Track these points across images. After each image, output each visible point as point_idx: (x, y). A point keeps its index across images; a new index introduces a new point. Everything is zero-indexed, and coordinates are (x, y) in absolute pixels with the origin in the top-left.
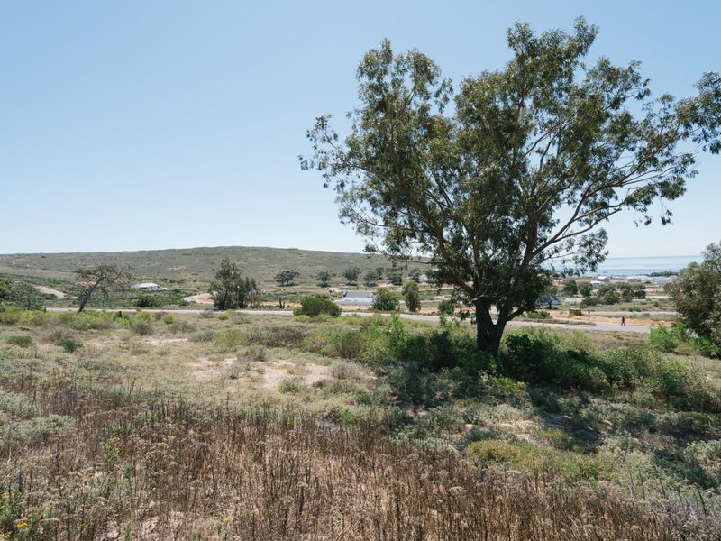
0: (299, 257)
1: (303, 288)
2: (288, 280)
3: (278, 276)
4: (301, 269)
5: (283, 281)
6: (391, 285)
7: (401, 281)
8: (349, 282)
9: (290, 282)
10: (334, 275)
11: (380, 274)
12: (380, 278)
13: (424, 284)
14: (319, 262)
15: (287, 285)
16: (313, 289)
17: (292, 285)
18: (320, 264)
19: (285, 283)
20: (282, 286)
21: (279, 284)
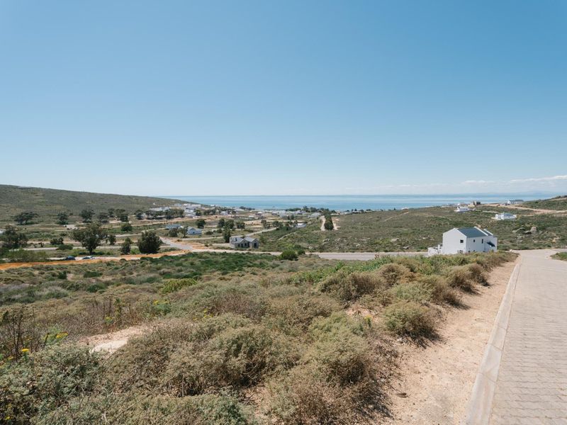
0: (34, 197)
1: (44, 226)
2: (27, 220)
3: (16, 217)
4: (38, 209)
5: (22, 220)
6: (120, 222)
7: (127, 218)
8: (84, 220)
9: (29, 221)
10: (71, 214)
11: (111, 213)
12: (112, 217)
13: (145, 220)
14: (56, 202)
15: (27, 224)
16: (53, 227)
17: (32, 223)
18: (57, 204)
19: (24, 222)
20: (21, 224)
21: (17, 223)
